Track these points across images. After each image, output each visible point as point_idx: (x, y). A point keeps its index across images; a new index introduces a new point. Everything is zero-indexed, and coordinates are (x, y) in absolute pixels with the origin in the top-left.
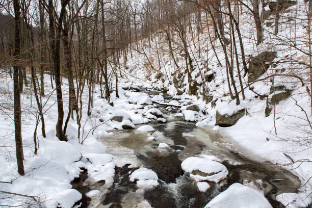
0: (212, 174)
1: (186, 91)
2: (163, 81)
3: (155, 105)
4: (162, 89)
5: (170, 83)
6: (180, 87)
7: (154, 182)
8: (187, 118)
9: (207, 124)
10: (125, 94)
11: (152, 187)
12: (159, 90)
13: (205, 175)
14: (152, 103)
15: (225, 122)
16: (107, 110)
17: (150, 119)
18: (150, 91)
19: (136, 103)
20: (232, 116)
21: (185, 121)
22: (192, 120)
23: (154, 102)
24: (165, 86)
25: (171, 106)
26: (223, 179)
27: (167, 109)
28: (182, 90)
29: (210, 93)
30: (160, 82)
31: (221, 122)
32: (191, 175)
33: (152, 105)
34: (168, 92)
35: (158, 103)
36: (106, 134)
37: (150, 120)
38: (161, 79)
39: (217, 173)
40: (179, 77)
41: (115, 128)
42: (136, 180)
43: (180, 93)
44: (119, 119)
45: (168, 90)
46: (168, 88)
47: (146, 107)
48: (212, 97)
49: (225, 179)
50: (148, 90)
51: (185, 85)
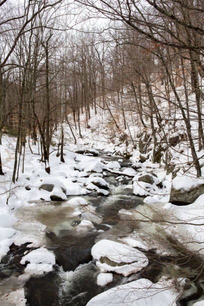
0: (123, 264)
1: (150, 157)
2: (127, 145)
3: (105, 173)
4: (124, 154)
5: (135, 148)
6: (144, 152)
7: (48, 267)
8: (135, 192)
9: (158, 200)
10: (75, 159)
11: (41, 273)
12: (121, 155)
13: (114, 264)
14: (102, 171)
15: (180, 199)
16: (39, 176)
17: (90, 190)
18: (110, 156)
19: (83, 170)
20: (189, 192)
21: (134, 195)
22: (141, 194)
23: (104, 170)
24: (129, 150)
25: (125, 175)
26: (136, 271)
27: (117, 178)
28: (145, 156)
29: (172, 161)
30: (124, 145)
31: (175, 199)
32: (98, 263)
33: (102, 173)
34: (131, 158)
35: (110, 172)
36: (27, 205)
37: (89, 192)
38: (125, 142)
39: (129, 263)
40: (146, 140)
41: (41, 199)
42: (27, 263)
43: (142, 160)
44: (49, 188)
45: (132, 156)
46: (131, 153)
47: (92, 175)
48: (174, 166)
49: (138, 272)
50: (109, 154)
51: (151, 150)
